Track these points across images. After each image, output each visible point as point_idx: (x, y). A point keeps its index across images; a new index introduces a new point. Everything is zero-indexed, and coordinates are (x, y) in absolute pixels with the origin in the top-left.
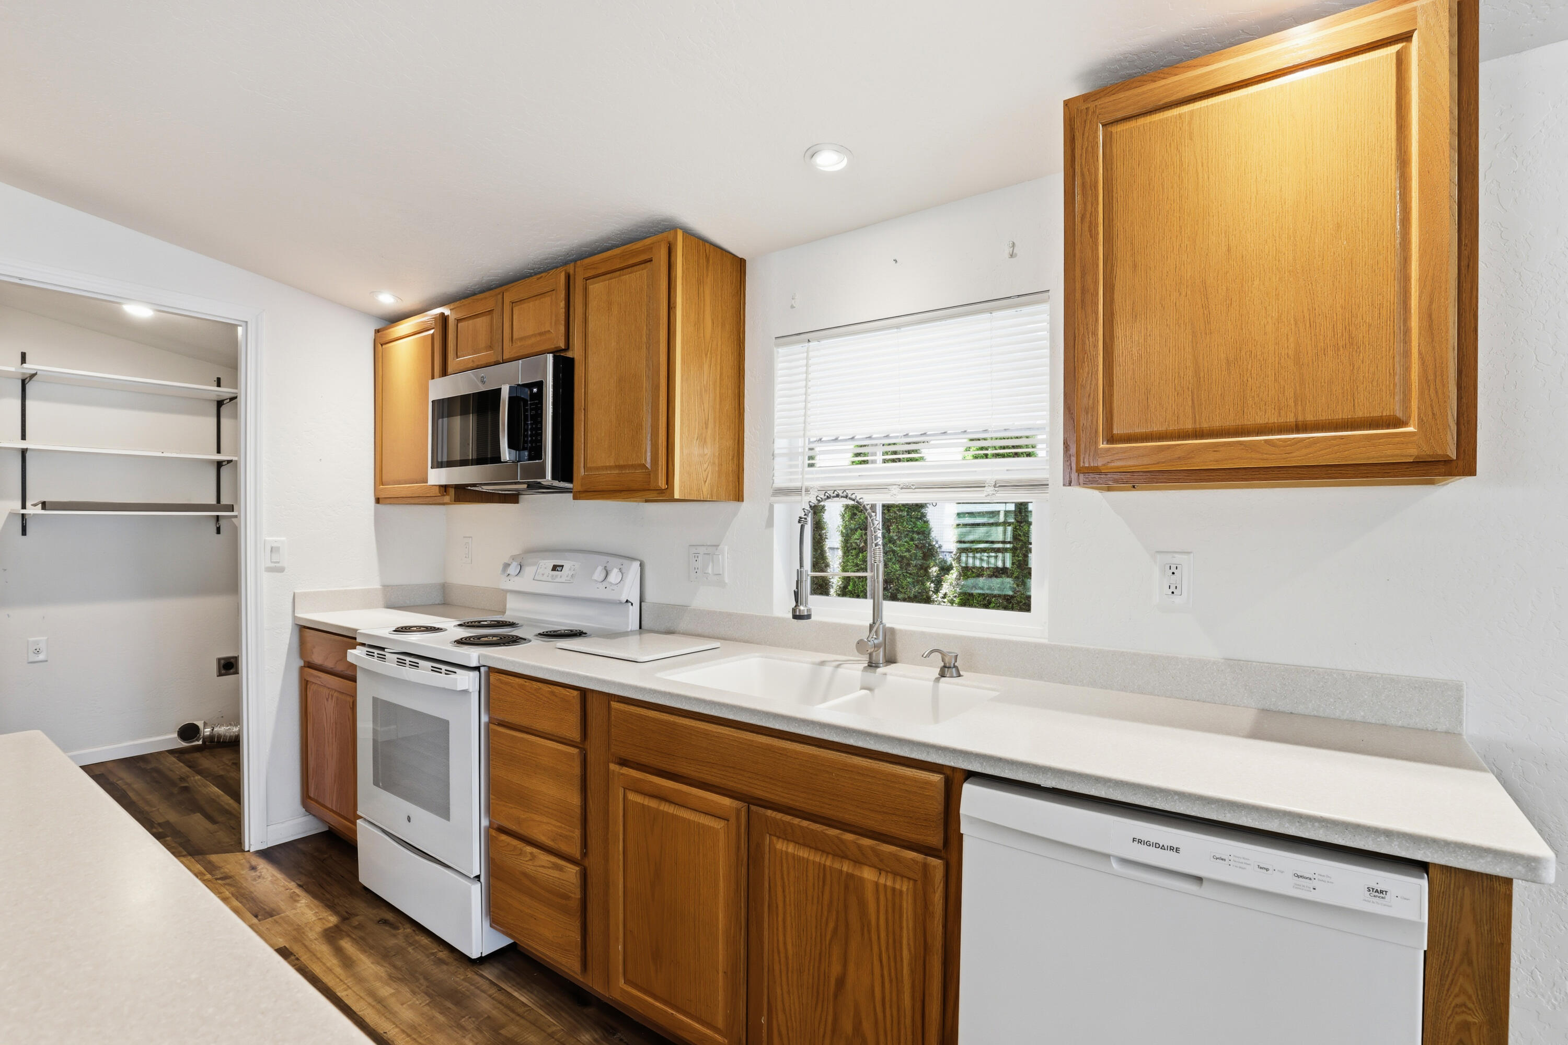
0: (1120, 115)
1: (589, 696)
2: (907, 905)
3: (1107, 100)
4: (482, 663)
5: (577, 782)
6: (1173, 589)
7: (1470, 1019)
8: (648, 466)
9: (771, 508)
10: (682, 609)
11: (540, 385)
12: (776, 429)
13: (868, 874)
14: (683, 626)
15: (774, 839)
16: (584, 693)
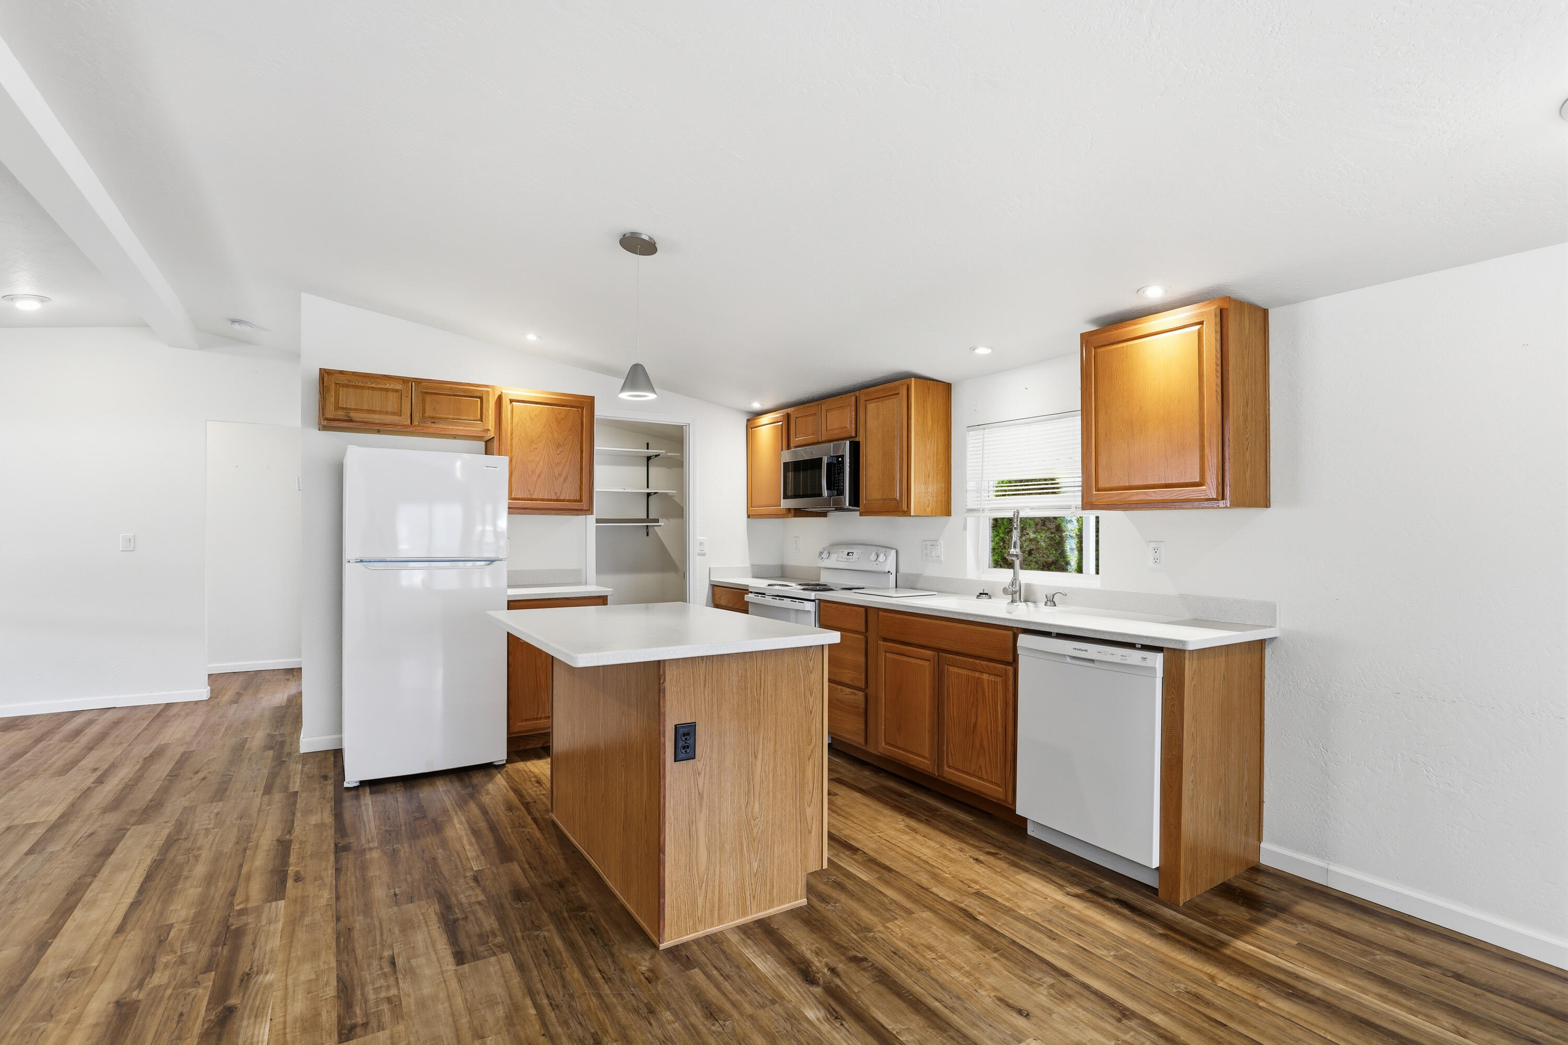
0: (1101, 344)
1: (869, 610)
2: (1000, 688)
3: (1096, 337)
4: (817, 598)
5: (863, 651)
6: (1156, 560)
7: (1174, 703)
8: (898, 499)
9: (966, 519)
10: (919, 576)
11: (842, 457)
12: (968, 476)
13: (985, 676)
14: (919, 586)
15: (949, 667)
16: (867, 609)
